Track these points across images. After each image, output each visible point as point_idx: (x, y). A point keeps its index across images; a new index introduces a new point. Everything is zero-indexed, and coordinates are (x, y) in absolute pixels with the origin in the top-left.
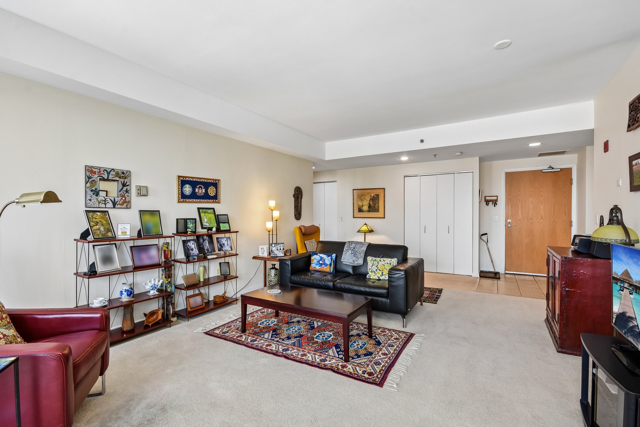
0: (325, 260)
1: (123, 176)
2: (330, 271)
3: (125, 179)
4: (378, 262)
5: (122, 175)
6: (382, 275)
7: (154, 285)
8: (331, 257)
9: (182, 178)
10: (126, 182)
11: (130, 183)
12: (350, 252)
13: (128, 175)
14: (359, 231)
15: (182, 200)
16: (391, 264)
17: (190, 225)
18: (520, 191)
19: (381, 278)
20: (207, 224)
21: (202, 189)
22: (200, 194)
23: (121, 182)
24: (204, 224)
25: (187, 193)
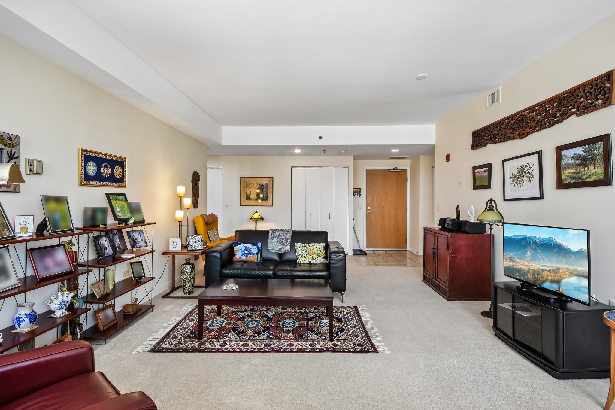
0: (251, 249)
1: (9, 144)
2: (258, 260)
3: (13, 147)
4: (307, 248)
5: (9, 142)
6: (313, 259)
7: (63, 301)
8: (257, 246)
9: (85, 153)
10: (15, 153)
11: (19, 153)
12: (276, 239)
13: (17, 142)
14: (251, 219)
15: (85, 182)
16: (319, 249)
17: (99, 216)
18: (376, 185)
19: (312, 262)
20: (120, 214)
21: (107, 168)
22: (106, 175)
23: (7, 152)
24: (117, 214)
25: (91, 173)
